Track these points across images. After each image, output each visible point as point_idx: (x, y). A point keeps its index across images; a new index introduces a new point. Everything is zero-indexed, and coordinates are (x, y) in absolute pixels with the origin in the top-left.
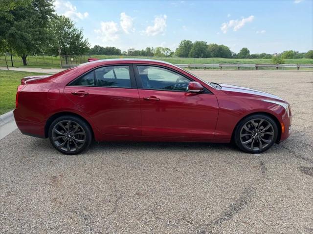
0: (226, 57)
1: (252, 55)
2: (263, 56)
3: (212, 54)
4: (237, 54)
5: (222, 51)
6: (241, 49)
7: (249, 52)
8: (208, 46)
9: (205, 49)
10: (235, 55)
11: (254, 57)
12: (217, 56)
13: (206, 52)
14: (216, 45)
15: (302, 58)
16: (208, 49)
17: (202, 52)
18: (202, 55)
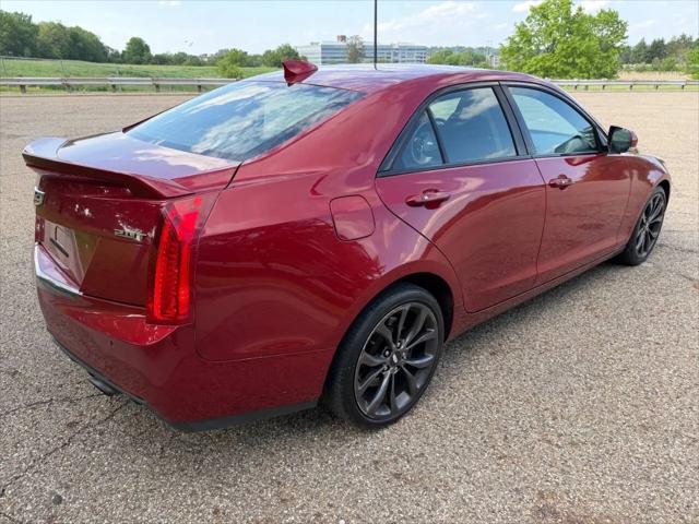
0: (96, 60)
1: (157, 56)
2: (180, 59)
3: (56, 50)
4: (121, 52)
5: (81, 44)
6: (128, 41)
7: (147, 48)
8: (38, 26)
9: (31, 36)
10: (116, 55)
11: (162, 60)
12: (71, 57)
13: (38, 44)
14: (60, 25)
15: (258, 65)
16: (41, 36)
17: (25, 43)
18: (27, 51)
